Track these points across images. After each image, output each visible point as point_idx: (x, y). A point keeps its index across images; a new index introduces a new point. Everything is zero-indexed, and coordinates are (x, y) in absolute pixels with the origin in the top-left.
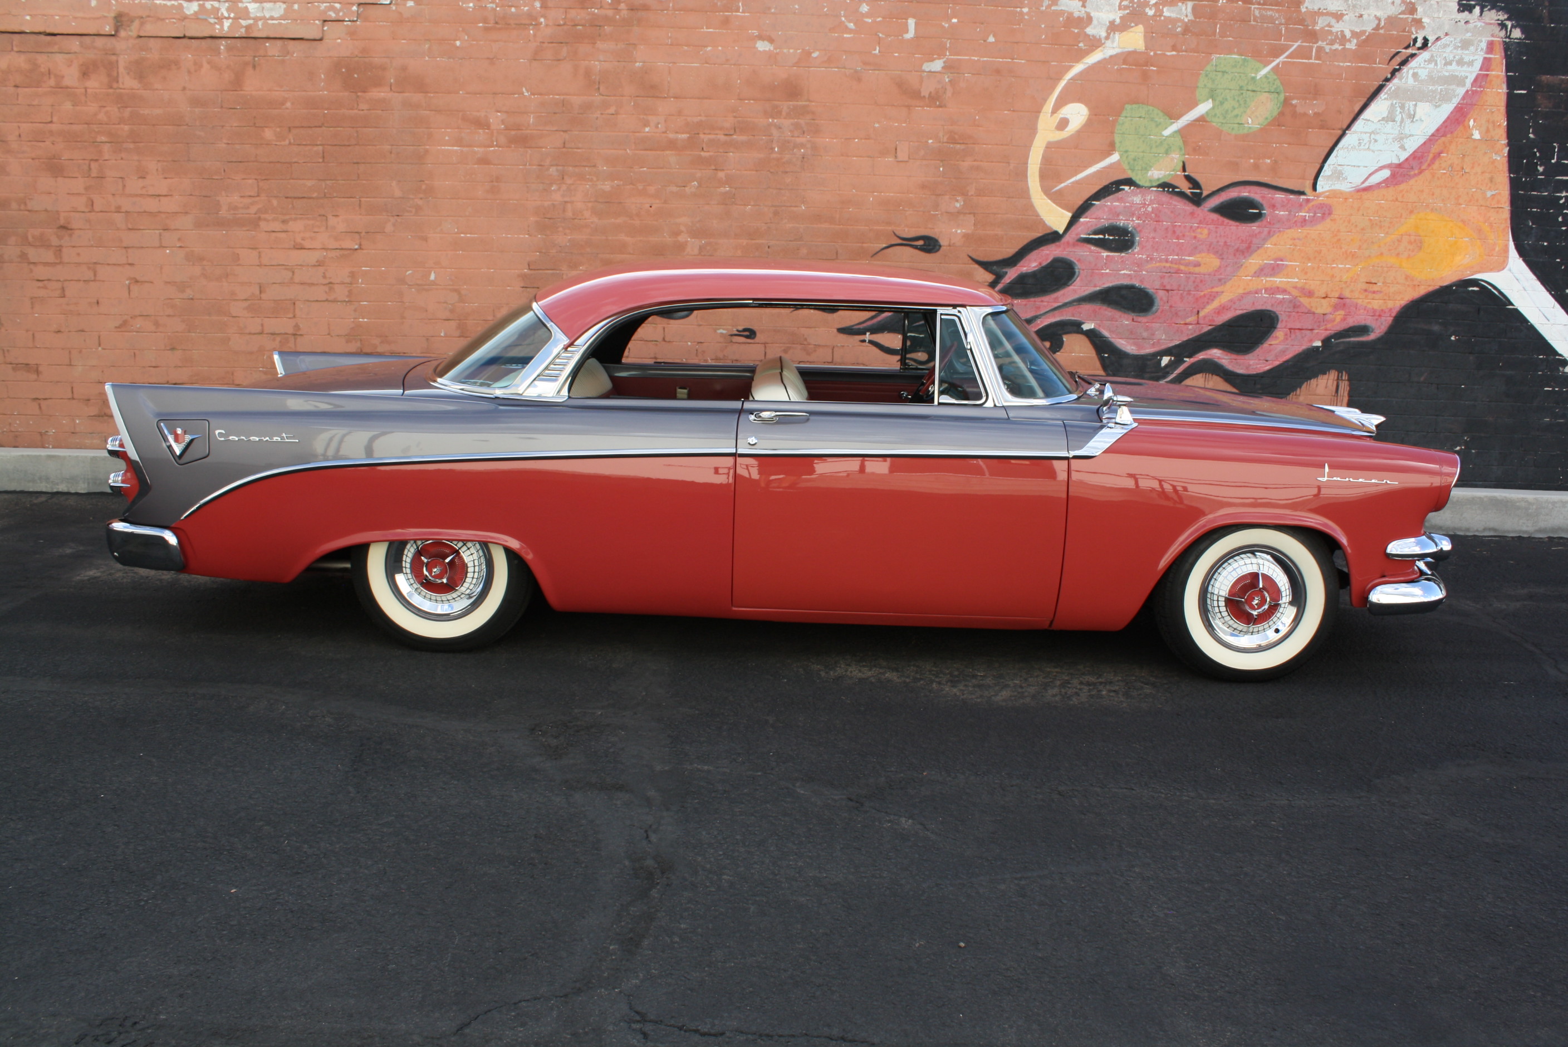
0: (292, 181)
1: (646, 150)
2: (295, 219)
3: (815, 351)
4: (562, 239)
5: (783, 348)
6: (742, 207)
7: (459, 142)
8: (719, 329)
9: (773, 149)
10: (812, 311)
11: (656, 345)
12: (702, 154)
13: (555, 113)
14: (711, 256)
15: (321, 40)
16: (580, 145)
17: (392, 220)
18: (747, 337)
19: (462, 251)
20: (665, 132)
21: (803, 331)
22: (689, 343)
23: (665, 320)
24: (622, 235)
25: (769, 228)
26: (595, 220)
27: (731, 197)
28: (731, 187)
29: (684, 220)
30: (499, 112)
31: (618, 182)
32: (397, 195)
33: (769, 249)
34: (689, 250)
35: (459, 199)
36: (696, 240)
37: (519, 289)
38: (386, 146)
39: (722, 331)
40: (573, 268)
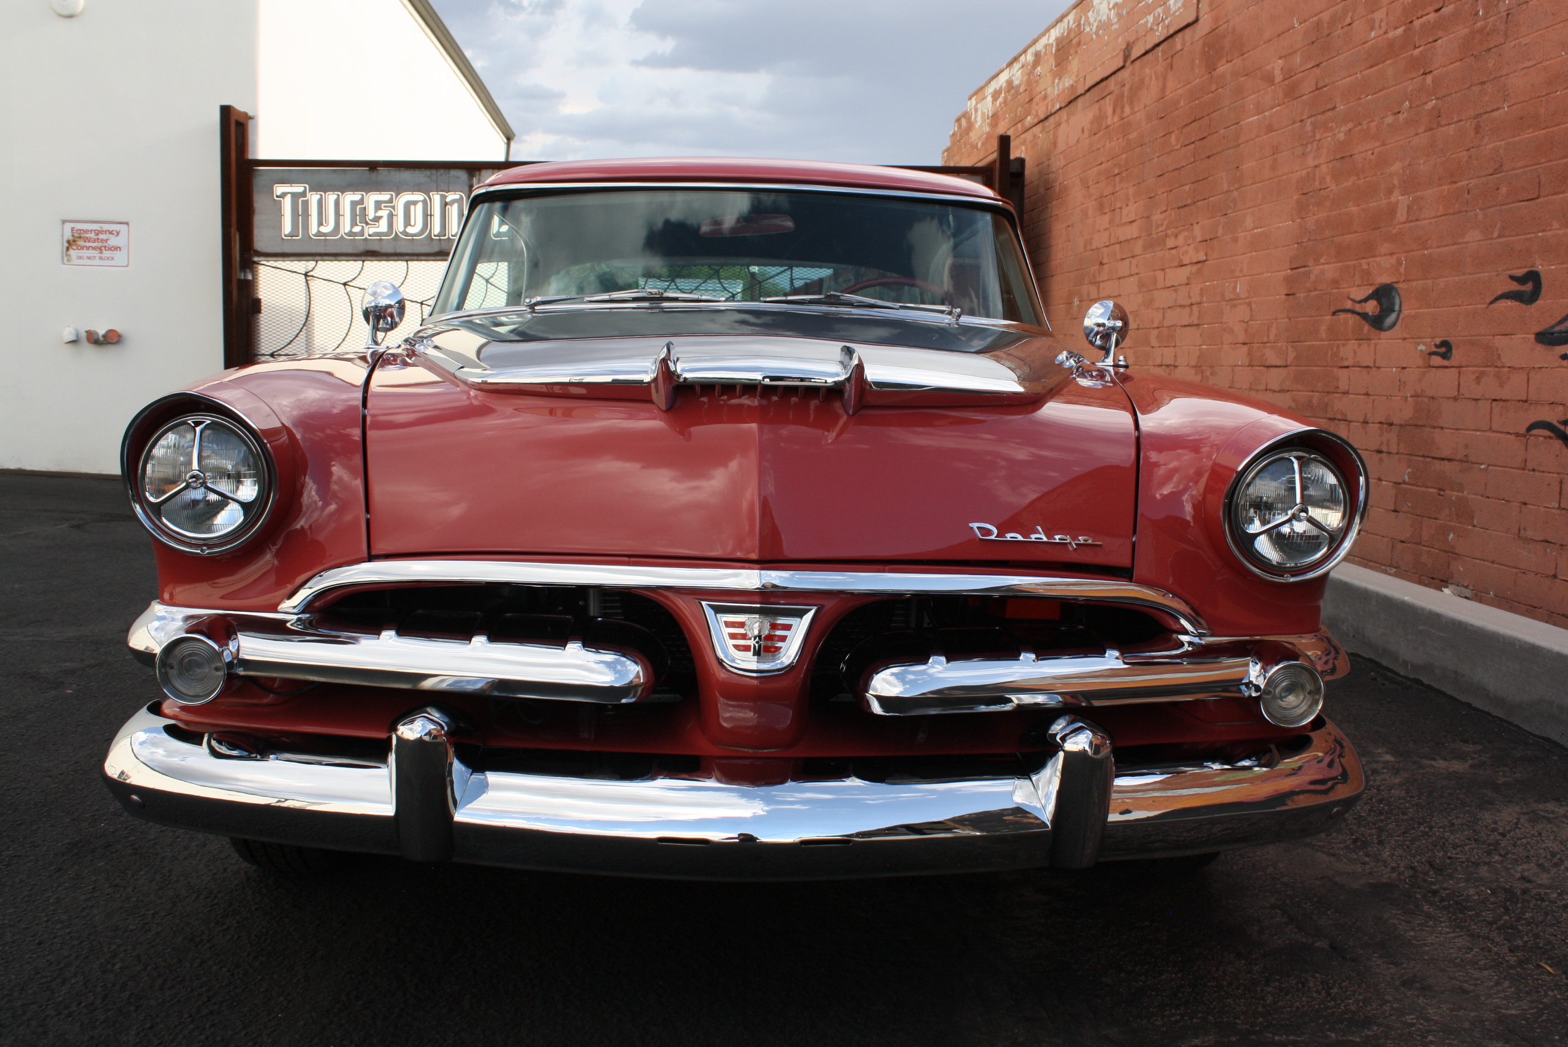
0: (1181, 188)
1: (1371, 67)
2: (1180, 232)
3: (1509, 378)
4: (1311, 222)
5: (1476, 375)
6: (1446, 128)
7: (1259, 110)
8: (1419, 344)
9: (1477, 14)
10: (1509, 303)
11: (1368, 373)
12: (1417, 52)
13: (1313, 43)
14: (1417, 220)
15: (1197, 20)
16: (1327, 81)
17: (1223, 219)
18: (1445, 356)
19: (1255, 251)
20: (1386, 33)
21: (1499, 342)
22: (1394, 369)
23: (1377, 332)
24: (1351, 204)
25: (1470, 157)
26: (1333, 187)
27: (1437, 115)
28: (1437, 99)
29: (1396, 167)
30: (1280, 58)
31: (1350, 125)
32: (1225, 188)
33: (1469, 196)
34: (1399, 215)
35: (1255, 183)
36: (1406, 196)
37: (1284, 297)
38: (1223, 131)
39: (1422, 347)
40: (1317, 261)
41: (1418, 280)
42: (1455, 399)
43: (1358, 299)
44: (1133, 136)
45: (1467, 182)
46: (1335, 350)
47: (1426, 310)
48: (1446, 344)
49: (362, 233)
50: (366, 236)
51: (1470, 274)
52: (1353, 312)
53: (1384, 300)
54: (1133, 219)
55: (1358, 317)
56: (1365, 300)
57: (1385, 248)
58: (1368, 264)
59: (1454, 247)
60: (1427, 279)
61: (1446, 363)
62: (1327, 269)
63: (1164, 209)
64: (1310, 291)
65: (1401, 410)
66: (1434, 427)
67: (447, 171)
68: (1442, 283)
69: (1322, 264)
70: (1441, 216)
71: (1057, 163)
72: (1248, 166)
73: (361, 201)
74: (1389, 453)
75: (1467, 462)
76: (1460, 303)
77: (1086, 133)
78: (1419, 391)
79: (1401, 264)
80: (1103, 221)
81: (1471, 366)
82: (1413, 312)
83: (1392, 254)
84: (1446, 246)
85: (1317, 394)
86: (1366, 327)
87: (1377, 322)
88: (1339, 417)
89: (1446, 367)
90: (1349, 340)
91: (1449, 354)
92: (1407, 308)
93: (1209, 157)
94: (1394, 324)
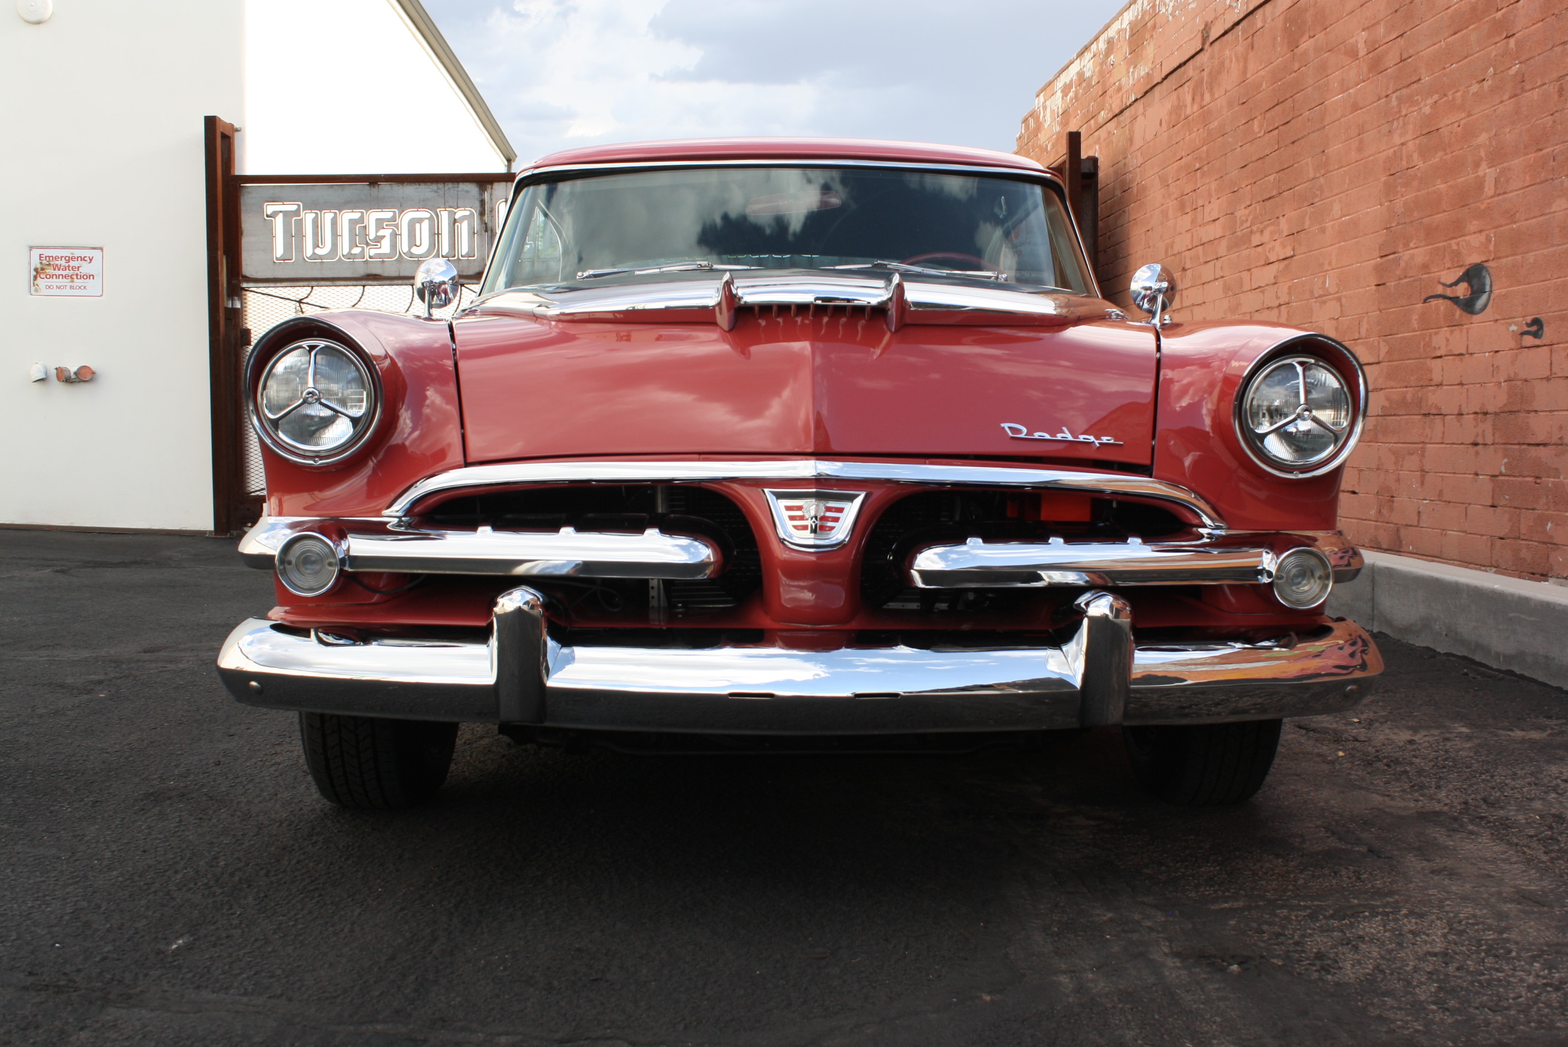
0: (1266, 179)
1: (1455, 34)
2: (1266, 227)
4: (1399, 205)
6: (1530, 93)
7: (1344, 87)
8: (1510, 324)
11: (1462, 360)
12: (1499, 14)
13: (1396, 11)
14: (1505, 193)
16: (1411, 51)
17: (1310, 209)
18: (1536, 335)
19: (1344, 241)
22: (1487, 354)
23: (1469, 316)
24: (1439, 181)
25: (1554, 122)
26: (1421, 165)
27: (1521, 79)
28: (1520, 63)
29: (1483, 138)
30: (1363, 30)
31: (1436, 97)
32: (1311, 176)
33: (1554, 163)
34: (1486, 189)
35: (1342, 167)
36: (1493, 169)
37: (1374, 288)
38: (1308, 113)
39: (1514, 328)
40: (1406, 246)
41: (1507, 256)
42: (1548, 379)
43: (1449, 283)
44: (1214, 125)
45: (1552, 149)
46: (1427, 339)
47: (1516, 288)
48: (1537, 322)
49: (362, 254)
50: (367, 257)
51: (1558, 245)
52: (1445, 297)
53: (1475, 282)
54: (1217, 217)
55: (1449, 302)
56: (1456, 283)
57: (1474, 225)
58: (1458, 244)
59: (1542, 218)
60: (1516, 254)
61: (1537, 342)
62: (1416, 254)
63: (1248, 203)
64: (1400, 279)
65: (1495, 397)
66: (1528, 412)
67: (456, 185)
68: (1531, 257)
69: (1412, 249)
70: (1528, 186)
71: (1134, 161)
72: (1334, 149)
73: (361, 220)
74: (1485, 445)
75: (1561, 445)
76: (1549, 276)
77: (1165, 126)
78: (1512, 375)
79: (1490, 241)
80: (1185, 221)
81: (1562, 343)
82: (1504, 291)
83: (1481, 231)
84: (1533, 218)
85: (1411, 389)
86: (1458, 312)
87: (1468, 306)
88: (1434, 411)
89: (1538, 346)
90: (1441, 327)
91: (1540, 332)
92: (1497, 286)
93: (1293, 143)
94: (1485, 306)
